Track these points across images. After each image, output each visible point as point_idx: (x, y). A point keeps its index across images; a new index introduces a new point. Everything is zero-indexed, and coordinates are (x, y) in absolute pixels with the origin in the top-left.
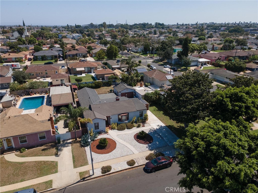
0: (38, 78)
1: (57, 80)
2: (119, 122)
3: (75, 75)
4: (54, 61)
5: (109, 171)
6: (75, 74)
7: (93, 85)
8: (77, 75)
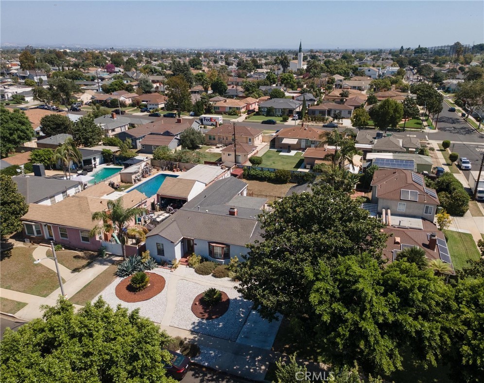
0: (218, 145)
1: (229, 155)
3: (277, 151)
7: (273, 175)
8: (281, 151)
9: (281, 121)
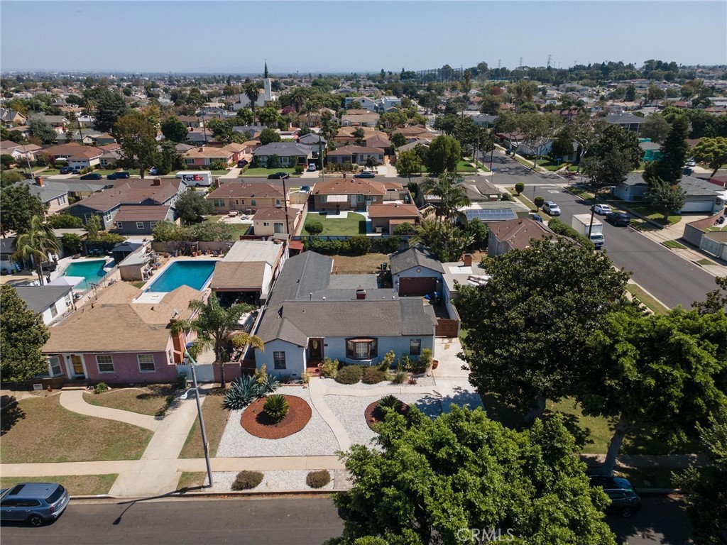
0: (232, 213)
1: (265, 224)
2: (347, 360)
3: (320, 214)
4: (293, 170)
5: (251, 487)
6: (323, 209)
7: (346, 245)
8: (326, 214)
9: (294, 174)
